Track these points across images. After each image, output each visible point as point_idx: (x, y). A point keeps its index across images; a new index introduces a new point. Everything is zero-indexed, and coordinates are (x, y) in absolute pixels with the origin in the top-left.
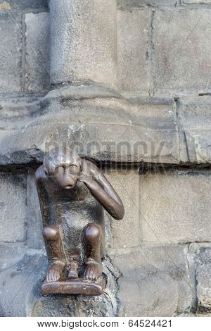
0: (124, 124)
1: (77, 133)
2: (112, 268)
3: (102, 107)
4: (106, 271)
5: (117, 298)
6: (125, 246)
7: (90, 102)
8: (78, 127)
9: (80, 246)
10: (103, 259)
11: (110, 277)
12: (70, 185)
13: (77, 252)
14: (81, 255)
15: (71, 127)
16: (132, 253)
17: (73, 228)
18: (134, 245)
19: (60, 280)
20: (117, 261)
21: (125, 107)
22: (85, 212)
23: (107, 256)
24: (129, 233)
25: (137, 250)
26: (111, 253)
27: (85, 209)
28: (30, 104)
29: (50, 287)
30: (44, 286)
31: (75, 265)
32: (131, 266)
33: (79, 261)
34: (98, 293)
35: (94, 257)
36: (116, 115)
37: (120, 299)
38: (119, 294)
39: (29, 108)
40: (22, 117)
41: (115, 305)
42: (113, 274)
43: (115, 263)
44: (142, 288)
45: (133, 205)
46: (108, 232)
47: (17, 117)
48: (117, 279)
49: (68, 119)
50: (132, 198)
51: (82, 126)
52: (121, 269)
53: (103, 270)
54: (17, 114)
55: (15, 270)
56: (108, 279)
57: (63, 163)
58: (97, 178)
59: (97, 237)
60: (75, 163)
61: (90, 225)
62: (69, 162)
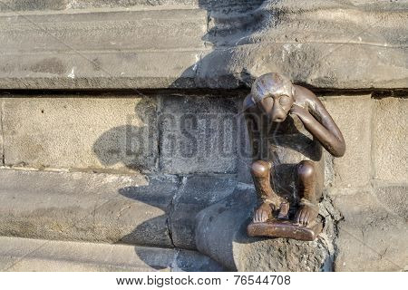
1: (293, 55)
2: (332, 210)
3: (325, 21)
4: (325, 213)
5: (333, 243)
6: (349, 185)
7: (311, 15)
8: (294, 47)
9: (293, 185)
10: (322, 199)
11: (329, 221)
12: (279, 118)
14: (294, 194)
15: (287, 47)
16: (358, 193)
17: (286, 165)
18: (362, 184)
19: (268, 221)
20: (338, 202)
21: (356, 19)
22: (299, 147)
23: (327, 196)
24: (356, 170)
25: (365, 190)
26: (333, 192)
27: (299, 143)
28: (243, 15)
29: (258, 228)
30: (251, 227)
31: (287, 206)
32: (356, 209)
33: (291, 200)
34: (309, 238)
35: (307, 198)
36: (342, 31)
37: (338, 245)
38: (337, 240)
39: (241, 19)
40: (233, 30)
41: (332, 251)
42: (332, 217)
43: (336, 204)
44: (365, 234)
45: (361, 138)
46: (330, 169)
47: (228, 31)
48: (337, 222)
49: (284, 36)
50: (361, 130)
51: (299, 46)
52: (344, 212)
53: (320, 212)
54: (228, 26)
55: (224, 206)
56: (327, 222)
57: (274, 93)
58: (314, 108)
59: (311, 176)
60: (287, 93)
61: (303, 163)
62: (279, 92)
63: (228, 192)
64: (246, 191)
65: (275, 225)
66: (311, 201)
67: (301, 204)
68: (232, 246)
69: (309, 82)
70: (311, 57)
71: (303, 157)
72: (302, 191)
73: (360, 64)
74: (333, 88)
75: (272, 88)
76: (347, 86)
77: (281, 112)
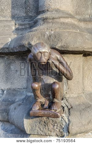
0: (74, 31)
1: (50, 36)
2: (67, 104)
3: (64, 23)
4: (64, 105)
5: (68, 119)
6: (74, 93)
7: (58, 20)
8: (50, 33)
9: (50, 93)
10: (63, 99)
11: (66, 108)
12: (45, 62)
13: (49, 96)
14: (51, 97)
15: (47, 33)
16: (78, 96)
18: (79, 92)
19: (39, 109)
20: (70, 100)
21: (76, 23)
22: (53, 76)
23: (65, 98)
24: (77, 86)
25: (81, 95)
26: (67, 96)
28: (30, 22)
29: (34, 113)
30: (31, 112)
31: (48, 102)
32: (77, 103)
33: (49, 100)
35: (57, 98)
36: (71, 27)
37: (70, 119)
38: (69, 117)
39: (29, 24)
40: (26, 29)
41: (67, 122)
42: (67, 107)
43: (69, 101)
44: (82, 114)
45: (79, 73)
46: (66, 86)
47: (24, 29)
48: (69, 109)
49: (46, 29)
50: (79, 69)
51: (53, 32)
52: (72, 104)
53: (62, 105)
54: (23, 27)
55: (21, 103)
56: (65, 109)
57: (41, 51)
58: (59, 58)
59: (58, 89)
60: (47, 51)
61: (54, 83)
62: (44, 50)
63: (23, 97)
64: (30, 96)
65: (42, 111)
66: (58, 100)
67: (54, 101)
68: (23, 121)
69: (57, 47)
70: (58, 37)
71: (54, 80)
72: (54, 96)
73: (78, 40)
74: (67, 51)
75: (40, 49)
76: (73, 50)
77: (44, 60)
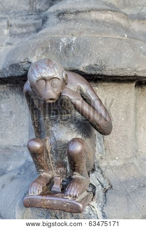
0: (118, 37)
1: (69, 46)
2: (102, 180)
3: (97, 21)
4: (95, 182)
5: (103, 212)
6: (117, 158)
8: (69, 40)
9: (66, 160)
10: (93, 170)
11: (99, 189)
12: (51, 99)
13: (64, 165)
14: (68, 168)
15: (63, 40)
16: (125, 165)
17: (60, 142)
18: (127, 156)
20: (108, 173)
21: (123, 22)
22: (72, 126)
23: (98, 167)
24: (123, 145)
25: (130, 161)
26: (103, 164)
27: (72, 123)
28: (37, 21)
29: (32, 200)
30: (26, 200)
31: (59, 179)
32: (122, 178)
33: (65, 173)
34: (78, 211)
35: (79, 171)
36: (111, 29)
37: (106, 213)
38: (105, 208)
39: (35, 25)
40: (28, 33)
42: (102, 186)
43: (106, 174)
44: (130, 201)
45: (127, 118)
46: (101, 144)
47: (25, 34)
48: (106, 191)
49: (62, 32)
50: (126, 112)
51: (74, 39)
52: (112, 180)
53: (92, 182)
55: (16, 174)
56: (97, 191)
57: (44, 75)
58: (85, 91)
59: (80, 153)
60: (57, 76)
61: (74, 140)
62: (51, 75)
65: (47, 198)
66: (82, 175)
67: (74, 177)
69: (81, 69)
73: (125, 54)
74: (102, 75)
75: (44, 71)
76: (115, 74)
